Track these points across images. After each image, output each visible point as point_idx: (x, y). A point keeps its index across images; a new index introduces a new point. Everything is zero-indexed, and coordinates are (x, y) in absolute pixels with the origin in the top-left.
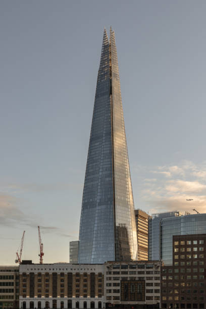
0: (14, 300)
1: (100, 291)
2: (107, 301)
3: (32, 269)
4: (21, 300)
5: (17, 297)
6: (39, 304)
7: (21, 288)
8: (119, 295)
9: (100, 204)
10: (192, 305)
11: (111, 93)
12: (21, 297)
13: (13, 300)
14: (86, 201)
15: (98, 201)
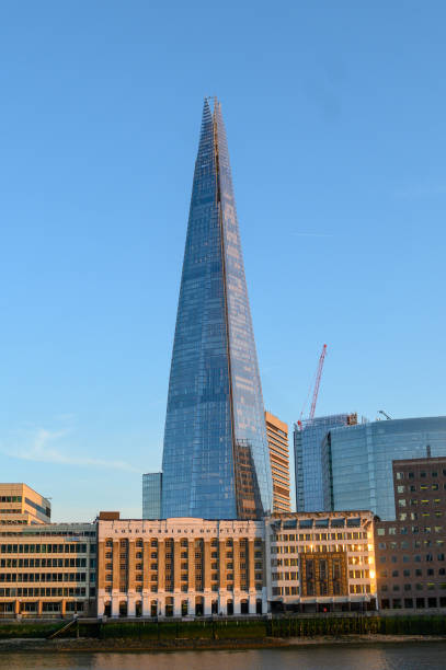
0: (87, 597)
1: (258, 576)
2: (275, 598)
3: (124, 531)
4: (103, 597)
5: (94, 592)
6: (139, 606)
7: (103, 572)
8: (296, 583)
9: (204, 399)
10: (438, 601)
11: (219, 200)
12: (102, 592)
13: (83, 598)
14: (176, 393)
15: (201, 393)
